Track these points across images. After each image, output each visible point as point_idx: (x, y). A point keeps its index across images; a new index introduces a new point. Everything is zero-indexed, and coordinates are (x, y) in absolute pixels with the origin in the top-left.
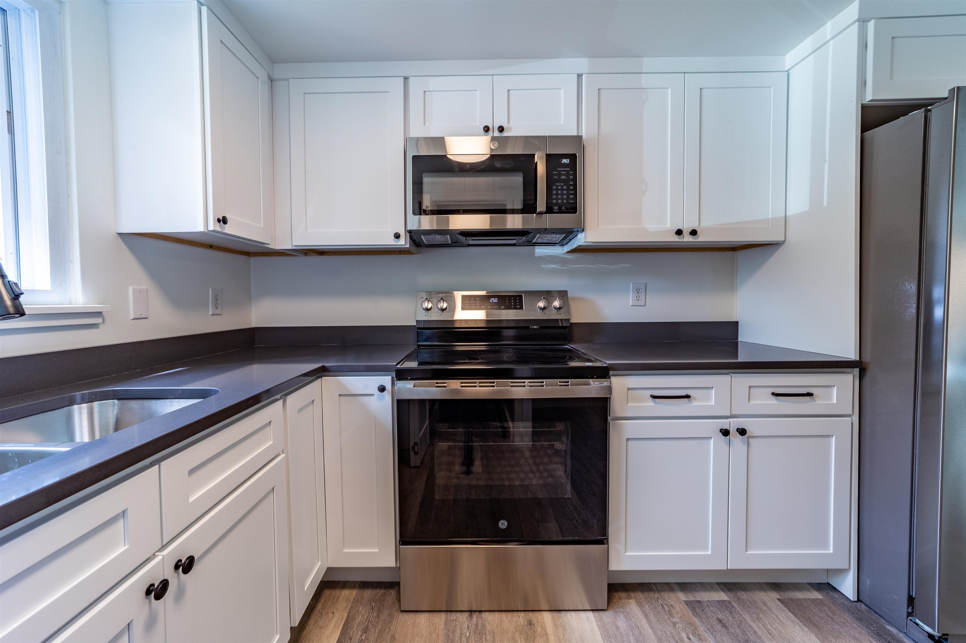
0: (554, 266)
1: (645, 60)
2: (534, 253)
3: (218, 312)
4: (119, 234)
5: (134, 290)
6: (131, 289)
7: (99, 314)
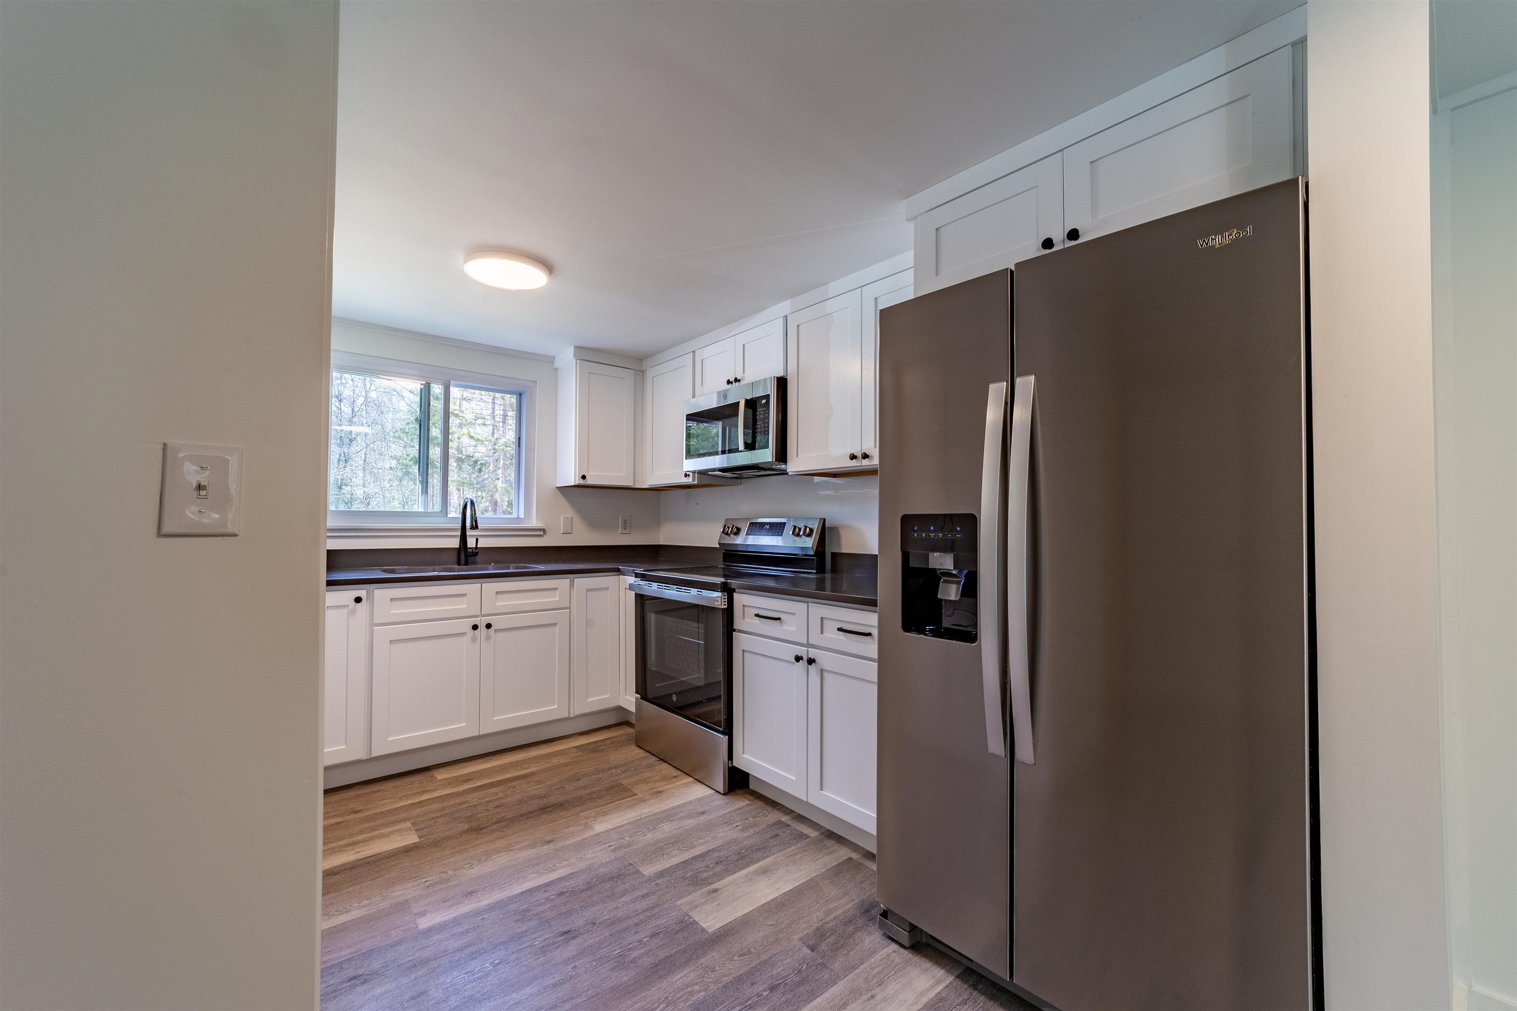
0: (828, 492)
1: (831, 285)
2: (813, 479)
3: (627, 531)
4: (557, 487)
5: (563, 517)
6: (562, 516)
7: (544, 530)
